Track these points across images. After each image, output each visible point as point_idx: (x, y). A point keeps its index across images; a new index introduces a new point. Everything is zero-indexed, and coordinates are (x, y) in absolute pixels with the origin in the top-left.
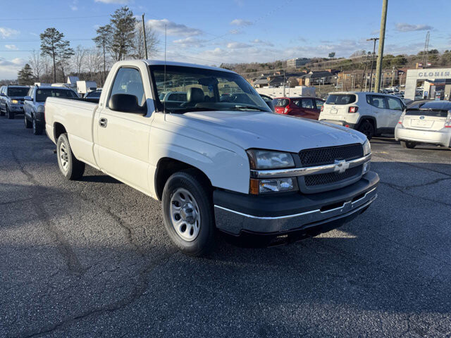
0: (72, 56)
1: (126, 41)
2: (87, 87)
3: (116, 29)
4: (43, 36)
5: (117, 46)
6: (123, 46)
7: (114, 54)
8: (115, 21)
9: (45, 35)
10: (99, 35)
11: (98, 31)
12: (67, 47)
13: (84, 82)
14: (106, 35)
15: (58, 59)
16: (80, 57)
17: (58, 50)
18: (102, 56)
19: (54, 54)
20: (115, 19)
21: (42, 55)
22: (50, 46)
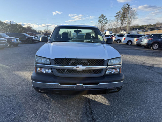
0: (107, 23)
1: (125, 16)
2: (109, 33)
3: (123, 12)
4: (99, 17)
5: (122, 18)
6: (124, 18)
7: (121, 21)
8: (122, 9)
9: (100, 17)
10: (117, 15)
11: (117, 13)
12: (106, 20)
13: (108, 31)
14: (119, 14)
15: (103, 24)
16: (110, 23)
17: (103, 21)
18: (117, 22)
19: (102, 23)
20: (123, 8)
21: (99, 23)
22: (101, 20)
